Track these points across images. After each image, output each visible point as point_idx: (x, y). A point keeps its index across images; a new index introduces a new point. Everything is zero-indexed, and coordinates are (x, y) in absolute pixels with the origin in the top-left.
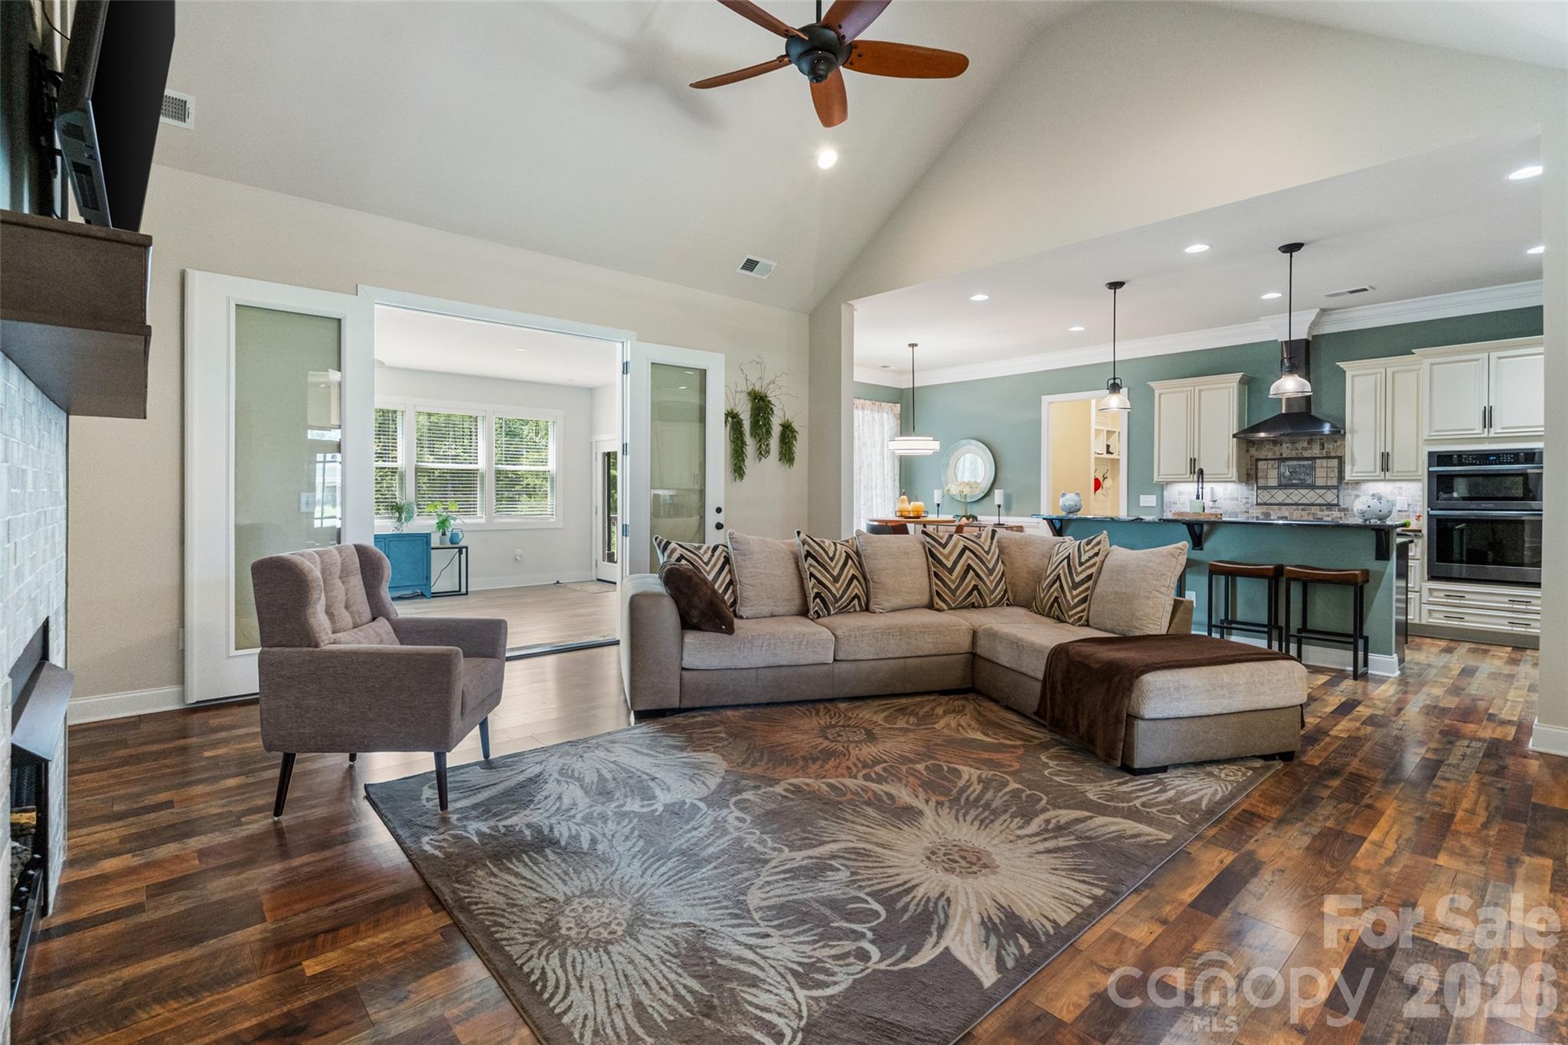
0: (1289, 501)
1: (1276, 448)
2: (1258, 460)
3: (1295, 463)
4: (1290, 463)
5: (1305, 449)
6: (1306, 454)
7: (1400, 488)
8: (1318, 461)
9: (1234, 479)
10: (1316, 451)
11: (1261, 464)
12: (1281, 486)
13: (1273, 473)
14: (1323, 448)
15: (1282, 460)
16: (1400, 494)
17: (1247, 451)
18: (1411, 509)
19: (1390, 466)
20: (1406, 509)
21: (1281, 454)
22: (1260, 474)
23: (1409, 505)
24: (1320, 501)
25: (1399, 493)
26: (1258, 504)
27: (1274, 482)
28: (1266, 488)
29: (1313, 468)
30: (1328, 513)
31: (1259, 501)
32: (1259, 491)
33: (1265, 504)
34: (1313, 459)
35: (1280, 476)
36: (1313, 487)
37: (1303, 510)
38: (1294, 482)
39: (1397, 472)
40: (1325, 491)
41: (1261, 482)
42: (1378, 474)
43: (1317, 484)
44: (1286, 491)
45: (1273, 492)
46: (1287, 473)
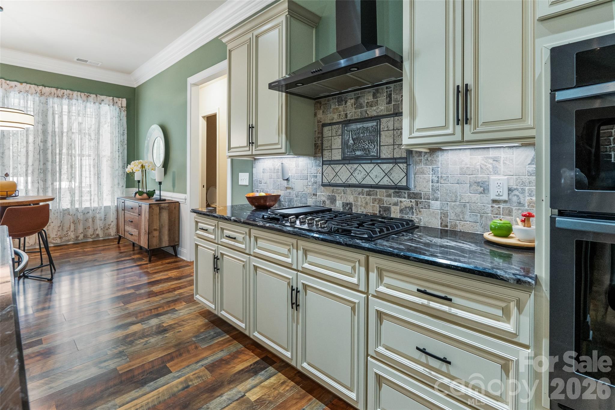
0: (353, 181)
1: (341, 108)
2: (324, 125)
3: (359, 125)
4: (353, 126)
5: (371, 105)
6: (373, 112)
7: (496, 160)
8: (384, 120)
9: (283, 150)
10: (382, 107)
11: (326, 129)
12: (346, 160)
13: (337, 142)
14: (389, 102)
15: (347, 122)
16: (496, 172)
17: (315, 115)
18: (515, 199)
19: (471, 114)
20: (505, 197)
21: (346, 115)
22: (326, 144)
23: (510, 190)
24: (386, 181)
25: (495, 168)
26: (323, 185)
27: (337, 156)
28: (331, 162)
29: (378, 132)
30: (395, 199)
31: (325, 181)
32: (325, 167)
33: (330, 185)
34: (378, 118)
35: (345, 144)
36: (377, 160)
37: (369, 194)
38: (358, 153)
39: (484, 123)
40: (391, 166)
41: (327, 155)
42: (450, 131)
43: (383, 156)
44: (349, 166)
45: (338, 167)
46: (351, 142)
